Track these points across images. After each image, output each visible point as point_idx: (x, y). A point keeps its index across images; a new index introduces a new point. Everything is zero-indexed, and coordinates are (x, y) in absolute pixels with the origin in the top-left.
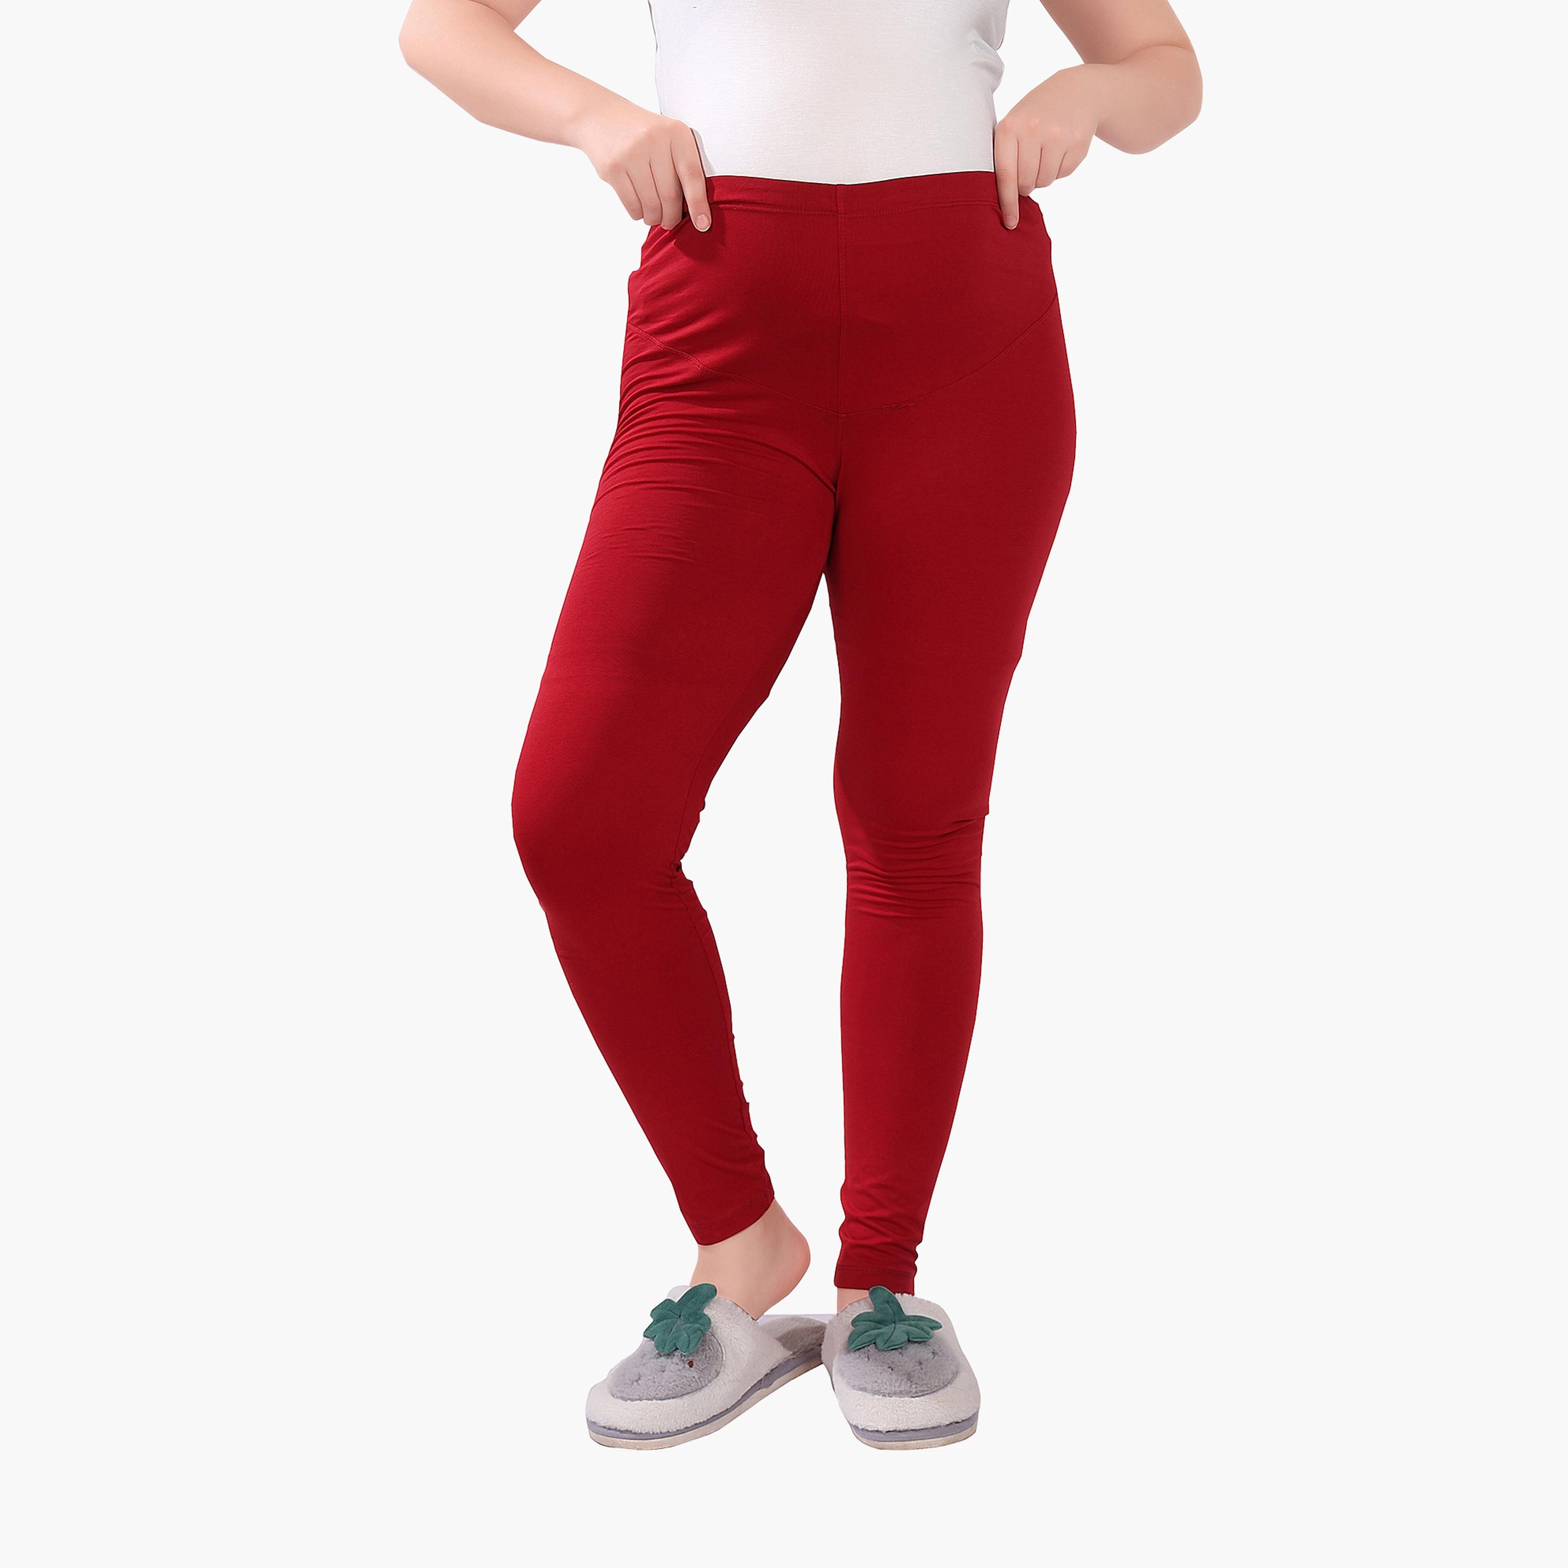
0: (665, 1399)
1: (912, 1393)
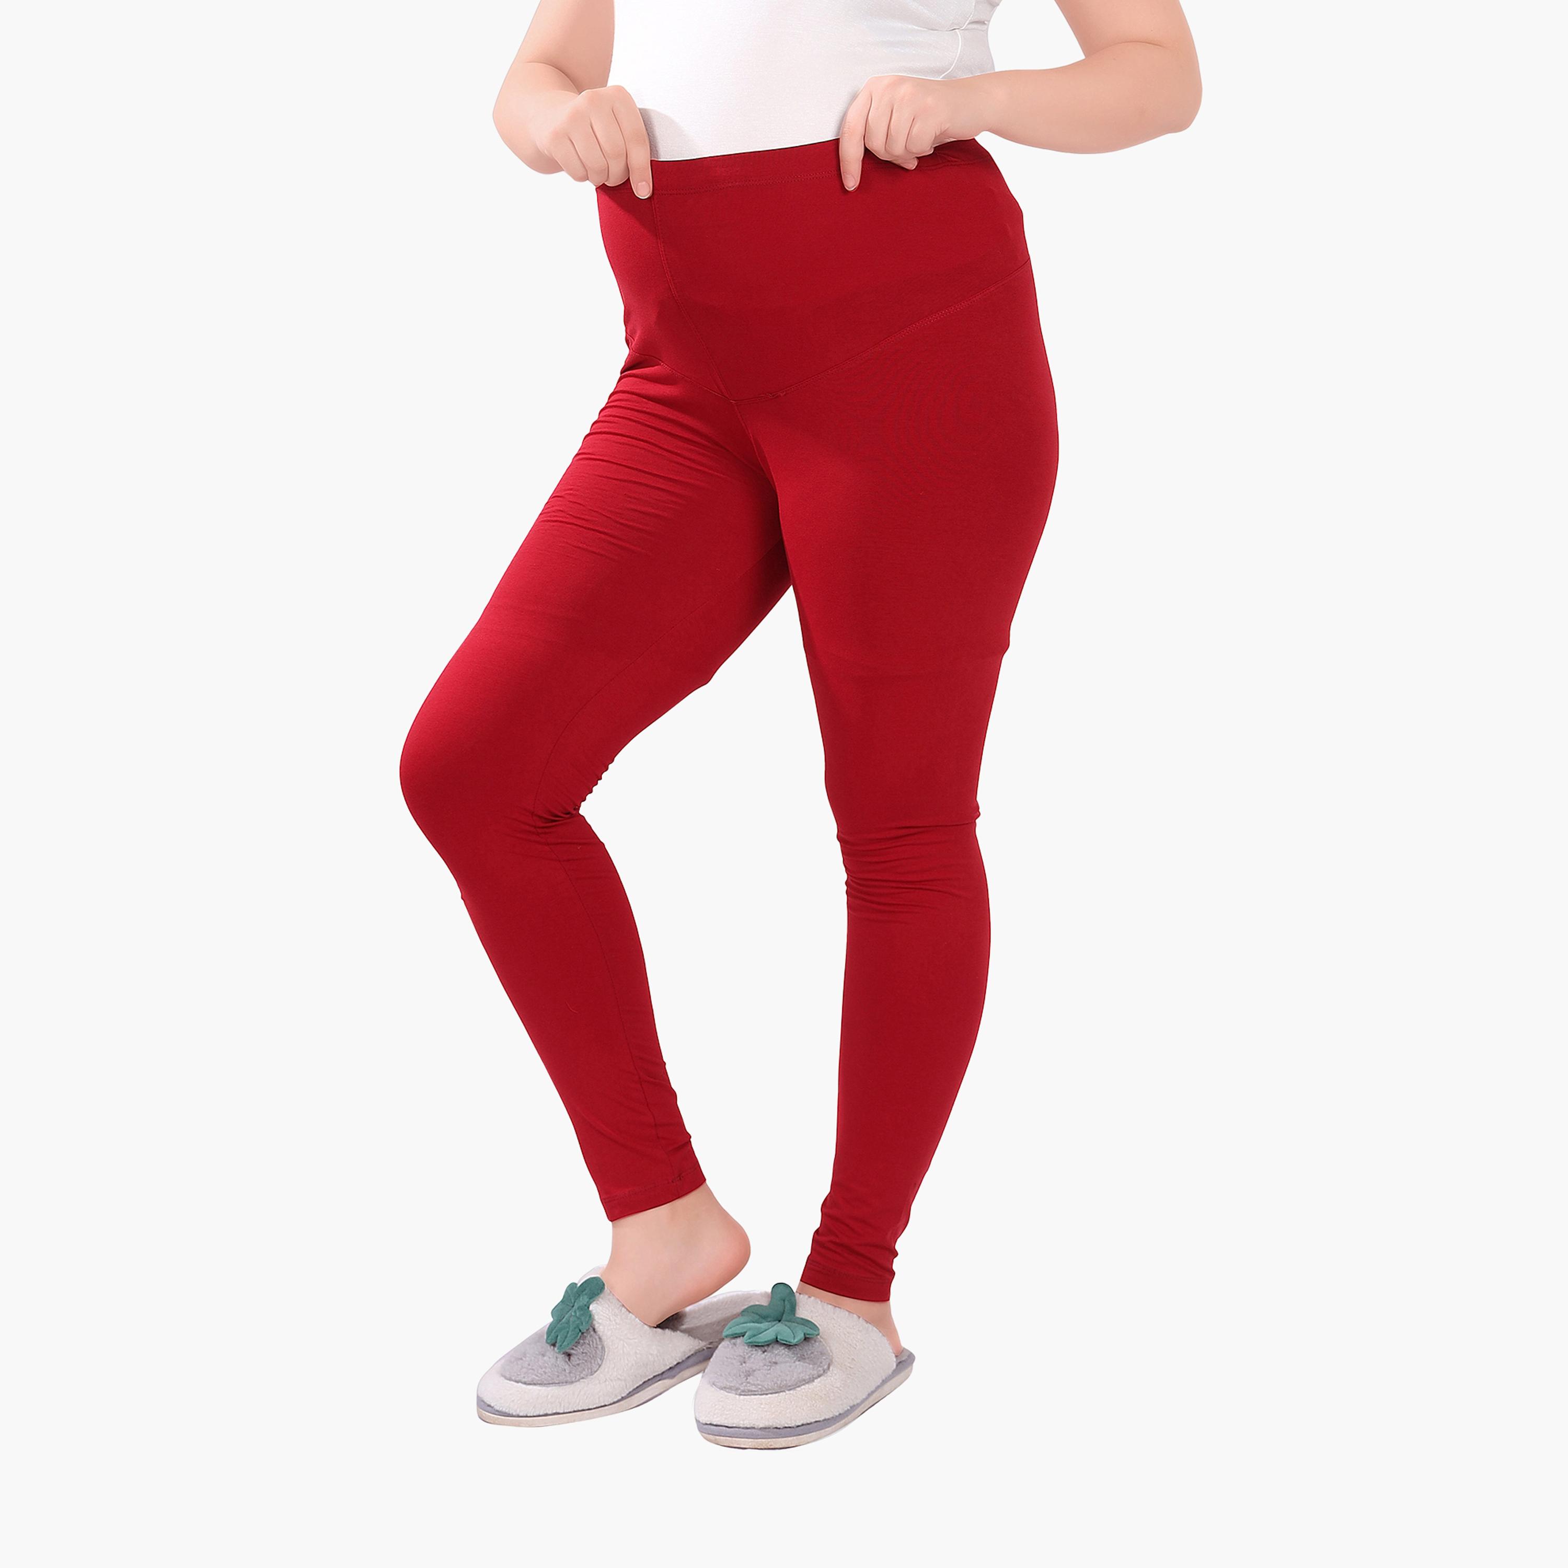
0: (530, 1384)
1: (739, 1391)
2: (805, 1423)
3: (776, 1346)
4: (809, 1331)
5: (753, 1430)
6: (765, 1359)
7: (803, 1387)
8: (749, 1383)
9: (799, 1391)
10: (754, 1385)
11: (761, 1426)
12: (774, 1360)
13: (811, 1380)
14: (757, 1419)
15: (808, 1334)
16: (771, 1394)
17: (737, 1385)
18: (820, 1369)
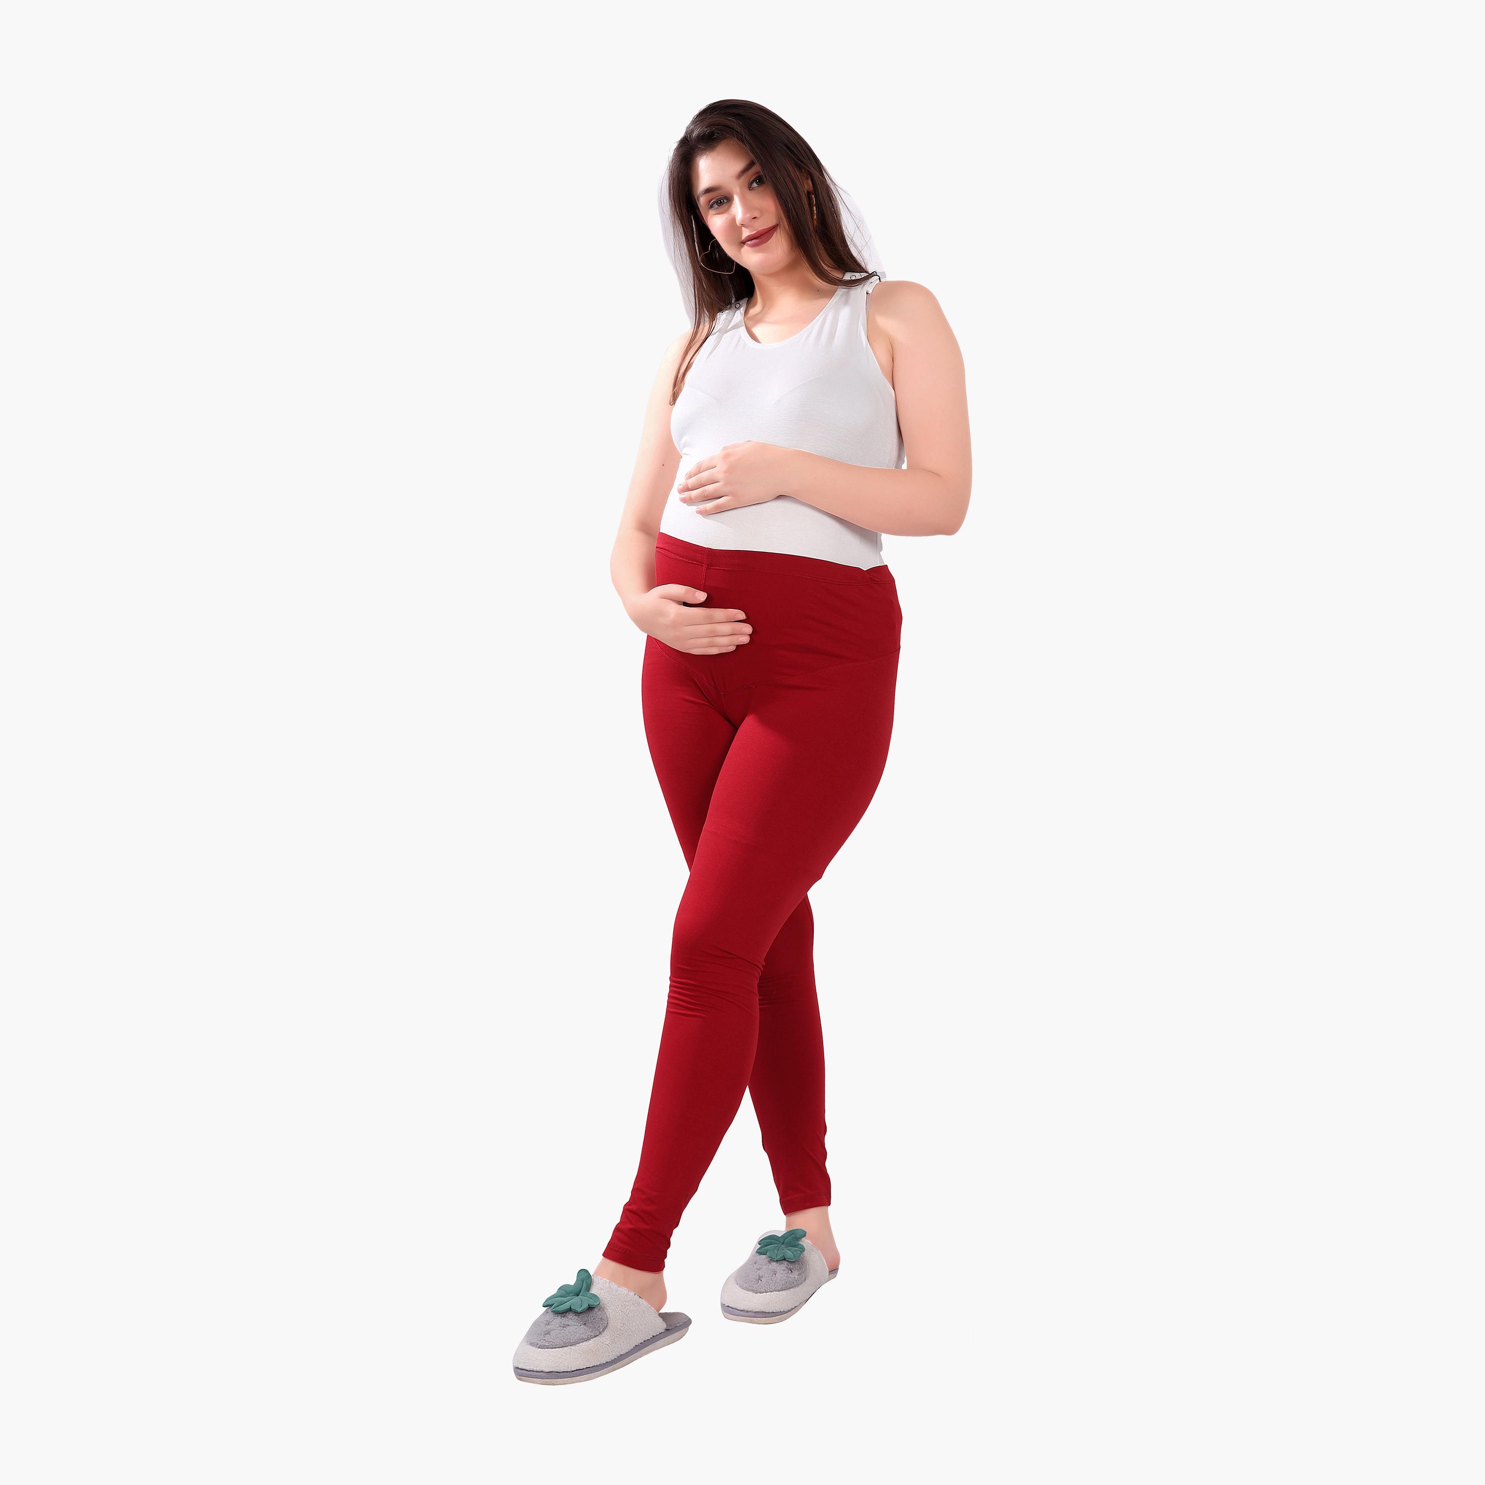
2: (578, 1369)
3: (571, 1314)
4: (592, 1302)
5: (542, 1373)
6: (561, 1323)
7: (581, 1344)
8: (545, 1340)
9: (578, 1347)
10: (548, 1342)
11: (547, 1371)
12: (567, 1323)
13: (588, 1339)
14: (545, 1367)
15: (591, 1305)
16: (558, 1348)
17: (537, 1342)
18: (597, 1332)
